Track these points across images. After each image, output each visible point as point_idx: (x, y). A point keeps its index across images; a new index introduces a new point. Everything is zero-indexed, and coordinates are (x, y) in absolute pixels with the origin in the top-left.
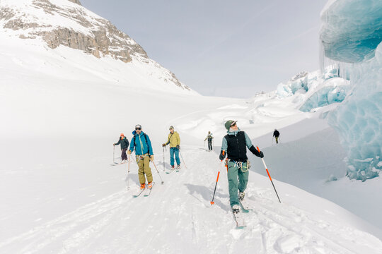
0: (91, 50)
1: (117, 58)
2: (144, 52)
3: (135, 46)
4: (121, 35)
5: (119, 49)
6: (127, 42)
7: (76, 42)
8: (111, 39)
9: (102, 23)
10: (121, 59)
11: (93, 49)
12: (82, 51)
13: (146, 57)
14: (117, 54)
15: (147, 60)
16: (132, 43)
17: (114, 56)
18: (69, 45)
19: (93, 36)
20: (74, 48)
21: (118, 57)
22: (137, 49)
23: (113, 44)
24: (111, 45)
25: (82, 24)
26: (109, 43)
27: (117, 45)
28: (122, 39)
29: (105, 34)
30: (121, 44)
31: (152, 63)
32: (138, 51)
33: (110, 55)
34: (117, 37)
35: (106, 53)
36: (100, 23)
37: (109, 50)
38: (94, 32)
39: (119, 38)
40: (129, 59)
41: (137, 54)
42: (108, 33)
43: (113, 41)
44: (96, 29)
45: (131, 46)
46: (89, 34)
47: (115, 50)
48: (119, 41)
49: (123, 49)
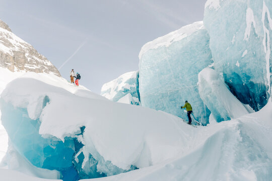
0: (7, 65)
2: (58, 72)
3: (51, 66)
6: (45, 63)
8: (29, 59)
9: (25, 46)
11: (9, 64)
16: (49, 64)
23: (30, 63)
24: (28, 63)
25: (4, 44)
27: (34, 64)
34: (36, 58)
36: (23, 46)
37: (25, 66)
38: (14, 52)
39: (38, 59)
43: (31, 61)
44: (17, 49)
45: (47, 66)
47: (30, 68)
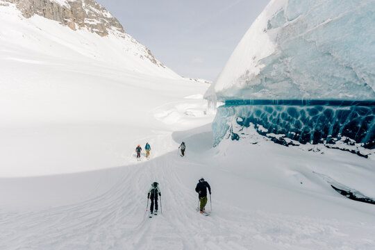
1: (93, 32)
4: (97, 7)
5: (96, 22)
7: (51, 12)
10: (97, 32)
12: (58, 22)
13: (122, 31)
14: (93, 26)
15: (123, 34)
17: (90, 29)
18: (44, 15)
19: (69, 7)
20: (49, 18)
21: (94, 30)
22: (113, 22)
26: (85, 16)
28: (98, 12)
29: (81, 5)
30: (98, 17)
31: (128, 38)
32: (114, 25)
33: (85, 28)
35: (82, 25)
40: (105, 33)
41: (114, 28)
42: (84, 5)
46: (65, 4)
48: (95, 13)
49: (99, 22)
